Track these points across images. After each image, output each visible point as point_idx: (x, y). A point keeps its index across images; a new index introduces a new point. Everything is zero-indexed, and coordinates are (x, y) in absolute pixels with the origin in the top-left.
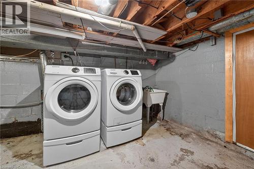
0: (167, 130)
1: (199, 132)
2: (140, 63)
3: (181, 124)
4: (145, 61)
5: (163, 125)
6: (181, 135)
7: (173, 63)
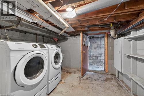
0: (67, 72)
1: (78, 69)
2: (50, 40)
3: (71, 68)
4: (53, 39)
5: (64, 71)
6: (73, 72)
7: (67, 41)
